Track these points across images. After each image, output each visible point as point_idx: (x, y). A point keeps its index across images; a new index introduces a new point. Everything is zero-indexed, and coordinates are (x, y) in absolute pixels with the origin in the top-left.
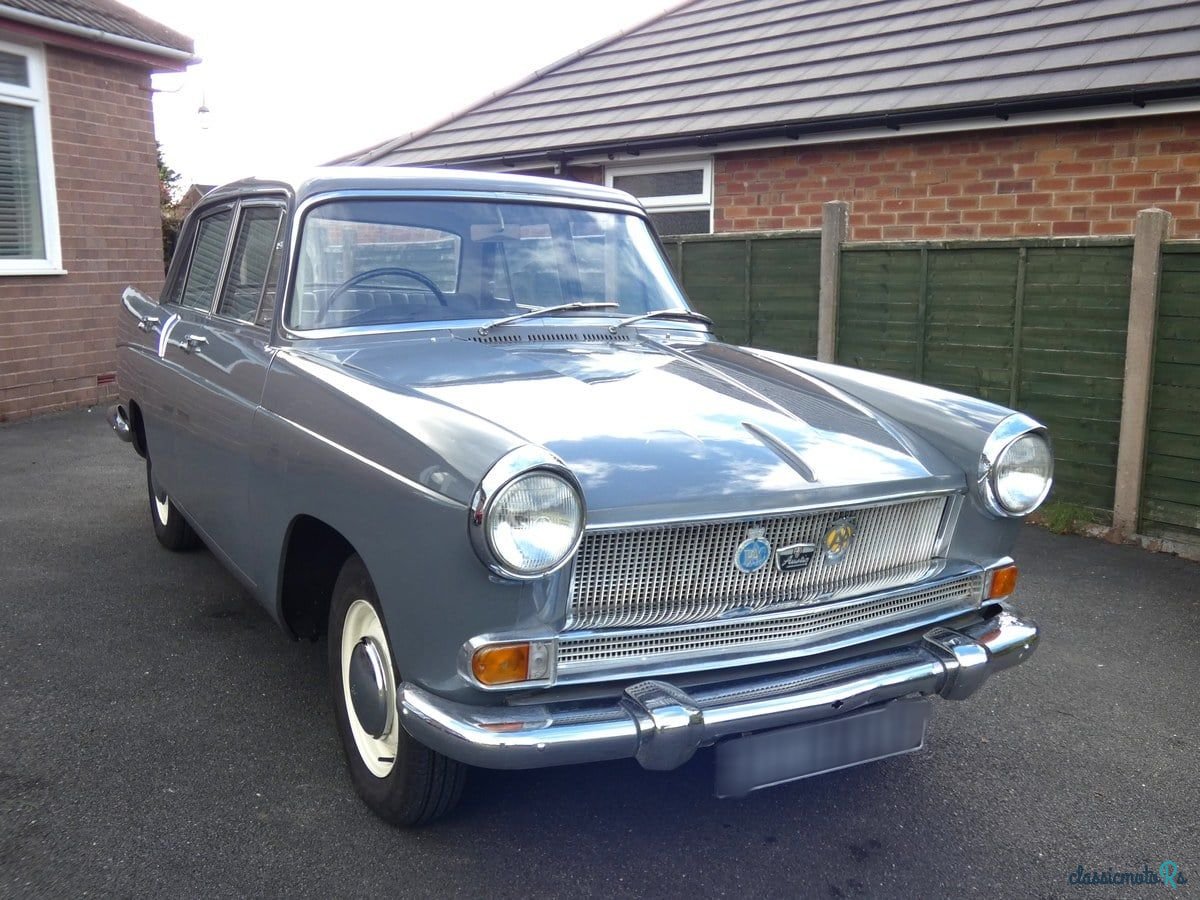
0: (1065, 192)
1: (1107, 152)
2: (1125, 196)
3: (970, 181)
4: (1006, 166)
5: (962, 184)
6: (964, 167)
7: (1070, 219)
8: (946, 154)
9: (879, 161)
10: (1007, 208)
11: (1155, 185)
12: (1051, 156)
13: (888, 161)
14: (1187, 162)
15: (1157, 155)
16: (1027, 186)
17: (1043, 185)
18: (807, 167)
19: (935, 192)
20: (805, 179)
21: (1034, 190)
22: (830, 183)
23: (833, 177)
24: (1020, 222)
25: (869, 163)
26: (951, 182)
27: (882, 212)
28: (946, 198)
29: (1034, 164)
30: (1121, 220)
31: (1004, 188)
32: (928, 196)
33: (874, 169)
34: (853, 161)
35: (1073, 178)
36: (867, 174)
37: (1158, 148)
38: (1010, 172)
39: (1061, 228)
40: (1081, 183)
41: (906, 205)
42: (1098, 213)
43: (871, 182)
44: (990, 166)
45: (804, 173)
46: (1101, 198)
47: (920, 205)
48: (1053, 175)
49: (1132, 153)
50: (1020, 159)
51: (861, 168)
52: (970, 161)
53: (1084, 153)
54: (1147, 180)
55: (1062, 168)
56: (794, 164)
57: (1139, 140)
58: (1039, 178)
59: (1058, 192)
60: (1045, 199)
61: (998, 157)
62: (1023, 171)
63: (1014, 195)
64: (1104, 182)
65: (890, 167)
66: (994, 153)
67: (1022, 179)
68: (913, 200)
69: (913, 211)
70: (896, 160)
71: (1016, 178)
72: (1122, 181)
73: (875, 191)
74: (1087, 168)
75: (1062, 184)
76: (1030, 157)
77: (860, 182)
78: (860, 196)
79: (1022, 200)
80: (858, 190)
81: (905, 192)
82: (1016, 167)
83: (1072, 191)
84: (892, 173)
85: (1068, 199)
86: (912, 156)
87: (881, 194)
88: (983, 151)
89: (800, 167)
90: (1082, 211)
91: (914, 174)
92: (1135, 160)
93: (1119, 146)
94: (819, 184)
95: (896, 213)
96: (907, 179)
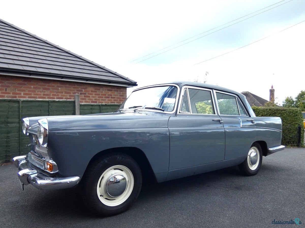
0: (93, 96)
1: (99, 90)
2: (102, 97)
3: (73, 92)
4: (81, 89)
5: (72, 92)
6: (72, 89)
7: (94, 101)
8: (68, 86)
9: (50, 84)
10: (82, 98)
11: (107, 96)
12: (90, 89)
13: (53, 85)
14: (111, 93)
15: (107, 91)
16: (86, 94)
17: (88, 94)
18: (26, 83)
19: (65, 93)
20: (26, 86)
21: (87, 95)
22: (34, 88)
23: (35, 86)
24: (85, 101)
25: (47, 85)
26: (69, 91)
27: (51, 96)
28: (68, 95)
29: (87, 90)
30: (102, 101)
31: (81, 94)
32: (64, 94)
33: (48, 86)
34: (42, 83)
35: (94, 93)
36: (46, 87)
37: (107, 90)
38: (82, 91)
39: (92, 102)
40: (95, 94)
41: (58, 95)
42: (98, 100)
43: (48, 89)
44: (78, 89)
45: (25, 84)
46: (99, 97)
47: (62, 95)
48: (90, 92)
49: (103, 90)
50: (84, 89)
51: (45, 85)
52: (74, 88)
53: (95, 89)
54: (105, 95)
55: (92, 91)
56: (21, 82)
57: (104, 88)
58: (88, 93)
59: (91, 96)
60: (89, 97)
61: (80, 88)
62: (84, 91)
63: (83, 95)
64: (99, 95)
65: (53, 86)
66: (79, 87)
67: (84, 92)
68: (60, 94)
69: (60, 97)
70: (55, 85)
71: (83, 92)
72: (102, 95)
73: (49, 91)
74: (96, 92)
75: (92, 94)
76: (86, 88)
77: (44, 89)
78: (45, 92)
79: (85, 96)
80: (43, 91)
81: (57, 92)
82: (83, 90)
83: (94, 96)
84: (54, 88)
85: (93, 97)
86: (59, 85)
87: (51, 92)
88: (76, 86)
89: (23, 83)
90: (96, 99)
91: (60, 89)
92: (104, 91)
93: (101, 89)
94: (31, 88)
95: (55, 97)
96: (58, 90)
